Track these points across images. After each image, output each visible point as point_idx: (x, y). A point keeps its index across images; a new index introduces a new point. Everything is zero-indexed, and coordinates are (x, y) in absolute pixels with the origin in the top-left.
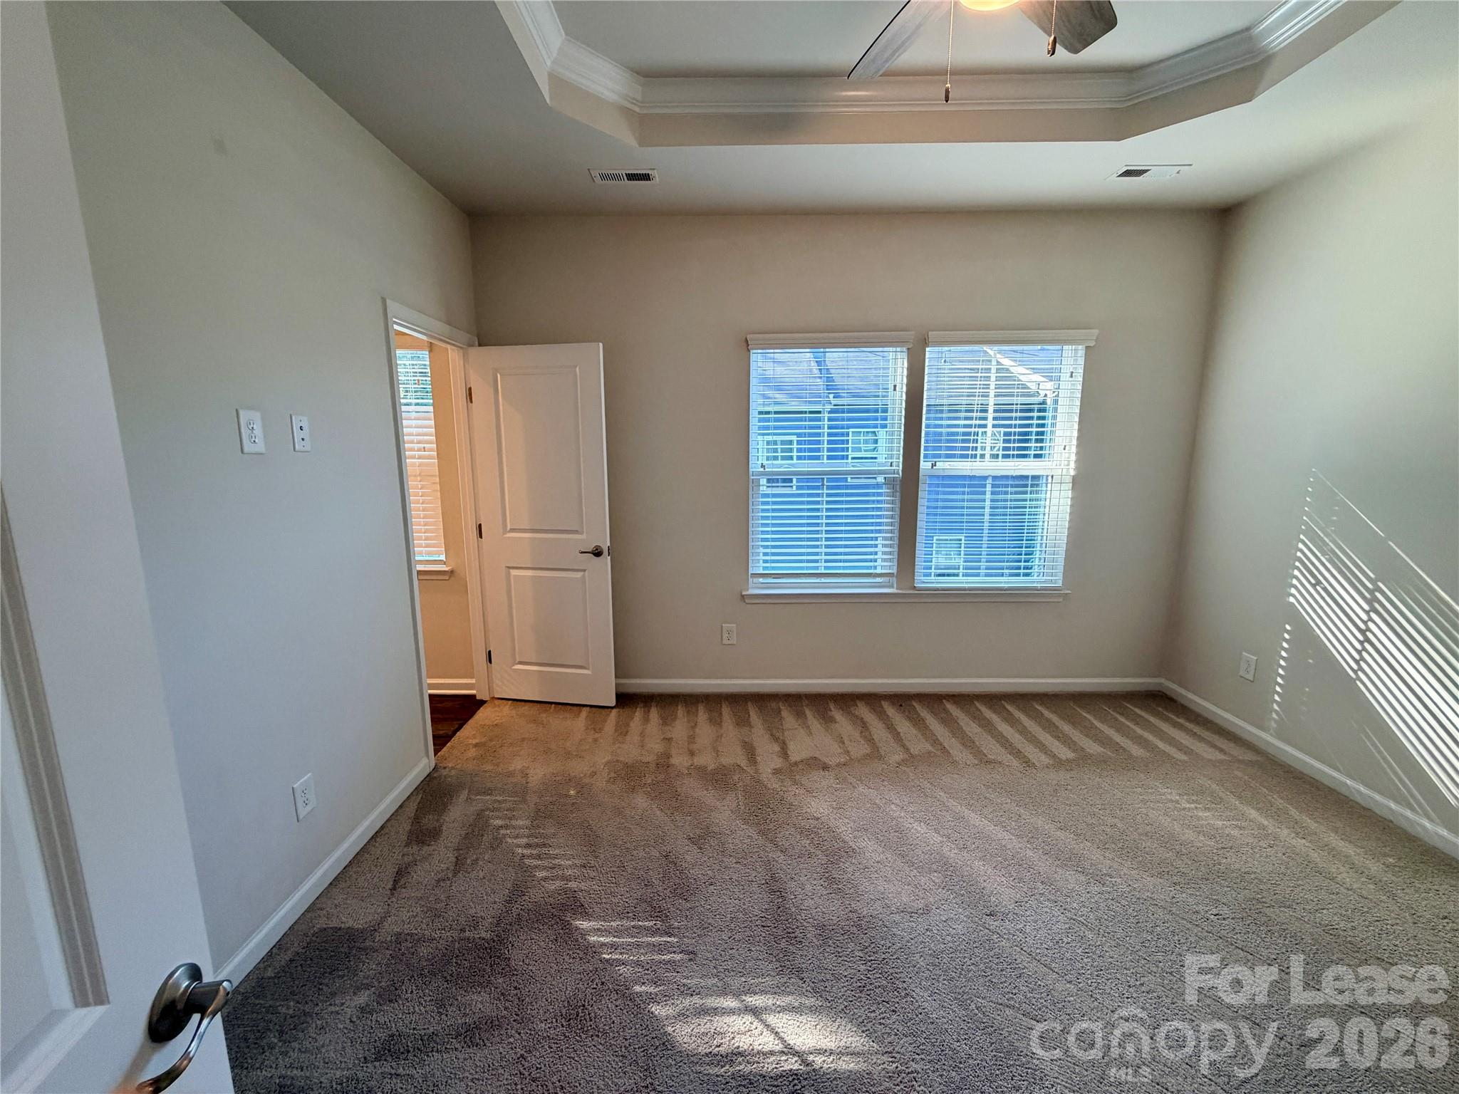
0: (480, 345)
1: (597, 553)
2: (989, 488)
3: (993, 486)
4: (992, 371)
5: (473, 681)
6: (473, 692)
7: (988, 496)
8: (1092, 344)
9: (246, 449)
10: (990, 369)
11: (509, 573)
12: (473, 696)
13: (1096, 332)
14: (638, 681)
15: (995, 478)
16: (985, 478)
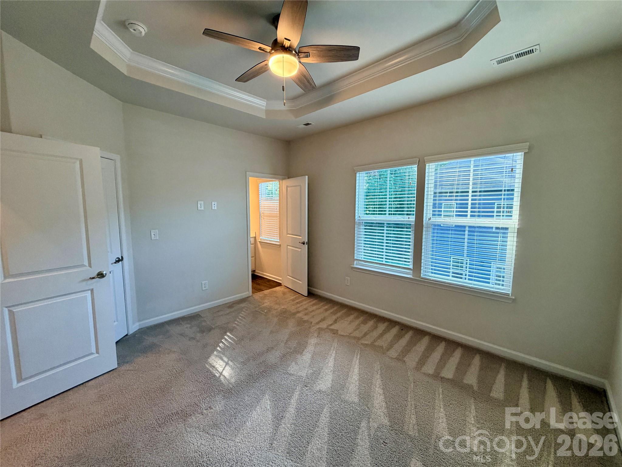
0: (288, 178)
1: (304, 243)
2: (467, 233)
3: (469, 231)
4: (471, 171)
5: (281, 279)
6: (281, 282)
7: (466, 236)
8: (527, 151)
9: (199, 209)
10: (470, 170)
11: (287, 247)
12: (281, 283)
13: (528, 144)
14: (320, 291)
15: (470, 227)
16: (465, 227)
